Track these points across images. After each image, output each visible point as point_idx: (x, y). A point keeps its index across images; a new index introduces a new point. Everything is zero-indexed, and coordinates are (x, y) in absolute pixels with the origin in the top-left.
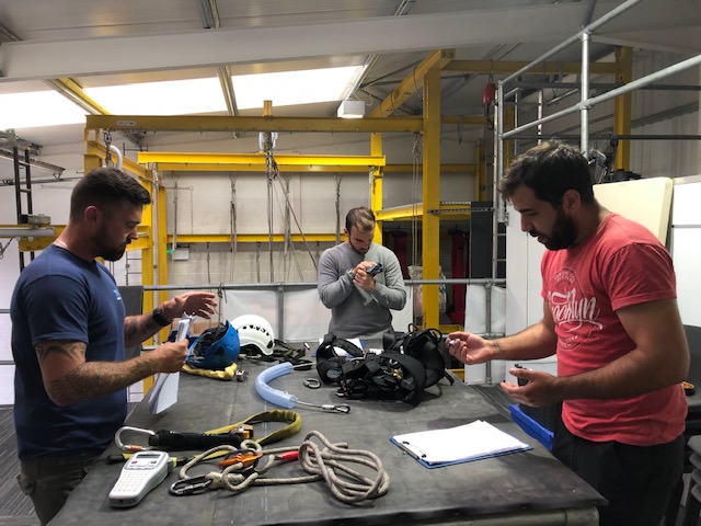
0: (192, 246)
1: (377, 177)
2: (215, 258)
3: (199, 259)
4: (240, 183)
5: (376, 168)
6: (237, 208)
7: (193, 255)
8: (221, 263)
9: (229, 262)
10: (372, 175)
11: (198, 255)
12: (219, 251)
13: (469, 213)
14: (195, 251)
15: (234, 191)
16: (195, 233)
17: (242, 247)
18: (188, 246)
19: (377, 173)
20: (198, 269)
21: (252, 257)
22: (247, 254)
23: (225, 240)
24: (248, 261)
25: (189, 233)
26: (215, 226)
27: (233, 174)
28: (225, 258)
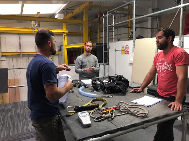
0: (7, 56)
1: (65, 36)
2: (15, 59)
3: (9, 60)
4: (22, 37)
5: (65, 33)
6: (21, 44)
7: (7, 59)
8: (16, 61)
9: (19, 61)
10: (64, 35)
11: (9, 59)
12: (16, 57)
13: (95, 46)
14: (8, 57)
15: (20, 39)
16: (7, 52)
17: (24, 56)
18: (5, 56)
19: (65, 35)
20: (9, 63)
21: (27, 59)
22: (25, 58)
23: (18, 54)
24: (25, 60)
25: (5, 52)
26: (14, 49)
27: (20, 34)
28: (18, 59)
